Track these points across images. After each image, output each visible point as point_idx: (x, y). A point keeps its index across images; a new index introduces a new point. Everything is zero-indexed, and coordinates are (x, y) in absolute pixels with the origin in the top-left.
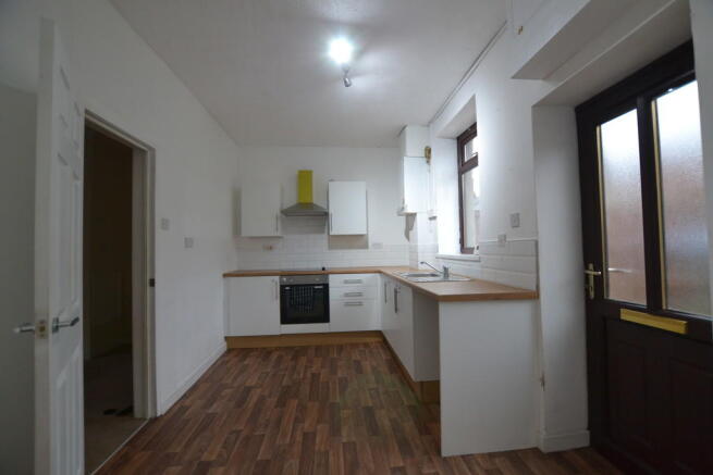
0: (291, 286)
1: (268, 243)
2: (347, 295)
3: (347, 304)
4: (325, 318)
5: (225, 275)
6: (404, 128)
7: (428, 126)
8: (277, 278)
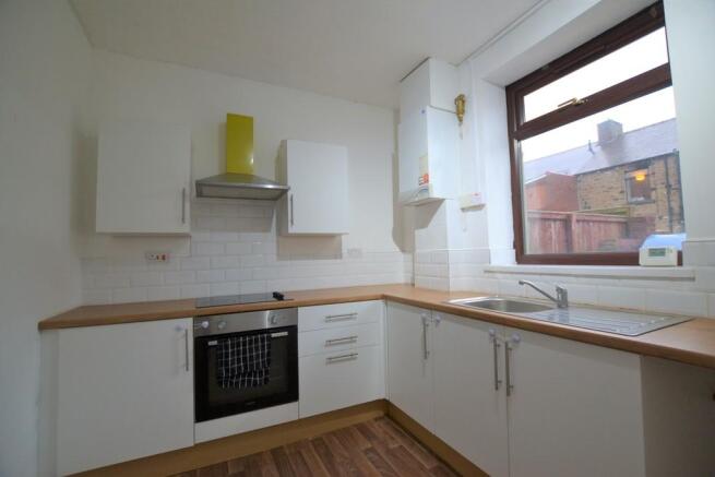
0: (222, 337)
1: (156, 247)
2: (330, 343)
3: (330, 360)
4: (290, 393)
5: (44, 326)
6: (427, 59)
7: (457, 65)
8: (188, 323)
